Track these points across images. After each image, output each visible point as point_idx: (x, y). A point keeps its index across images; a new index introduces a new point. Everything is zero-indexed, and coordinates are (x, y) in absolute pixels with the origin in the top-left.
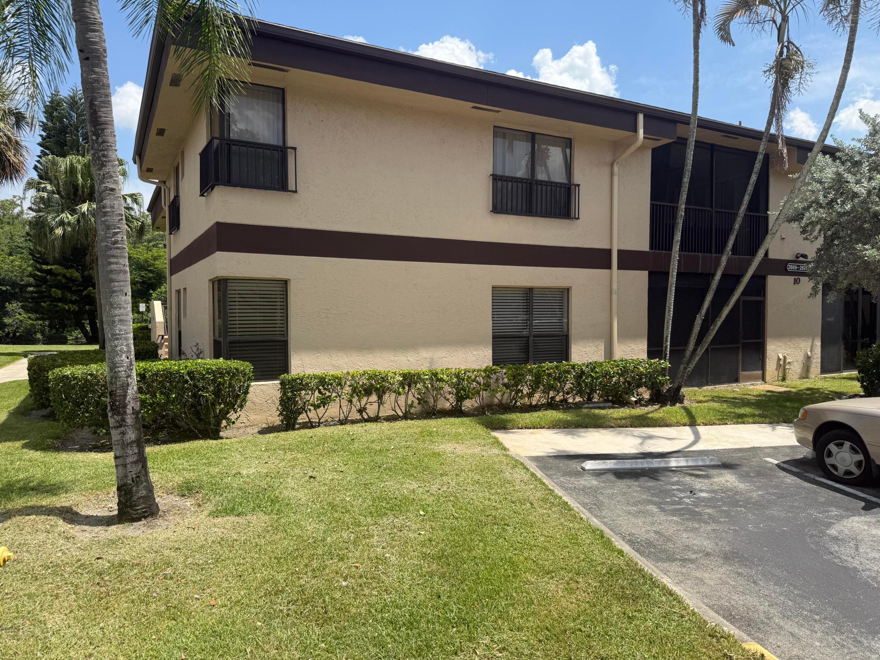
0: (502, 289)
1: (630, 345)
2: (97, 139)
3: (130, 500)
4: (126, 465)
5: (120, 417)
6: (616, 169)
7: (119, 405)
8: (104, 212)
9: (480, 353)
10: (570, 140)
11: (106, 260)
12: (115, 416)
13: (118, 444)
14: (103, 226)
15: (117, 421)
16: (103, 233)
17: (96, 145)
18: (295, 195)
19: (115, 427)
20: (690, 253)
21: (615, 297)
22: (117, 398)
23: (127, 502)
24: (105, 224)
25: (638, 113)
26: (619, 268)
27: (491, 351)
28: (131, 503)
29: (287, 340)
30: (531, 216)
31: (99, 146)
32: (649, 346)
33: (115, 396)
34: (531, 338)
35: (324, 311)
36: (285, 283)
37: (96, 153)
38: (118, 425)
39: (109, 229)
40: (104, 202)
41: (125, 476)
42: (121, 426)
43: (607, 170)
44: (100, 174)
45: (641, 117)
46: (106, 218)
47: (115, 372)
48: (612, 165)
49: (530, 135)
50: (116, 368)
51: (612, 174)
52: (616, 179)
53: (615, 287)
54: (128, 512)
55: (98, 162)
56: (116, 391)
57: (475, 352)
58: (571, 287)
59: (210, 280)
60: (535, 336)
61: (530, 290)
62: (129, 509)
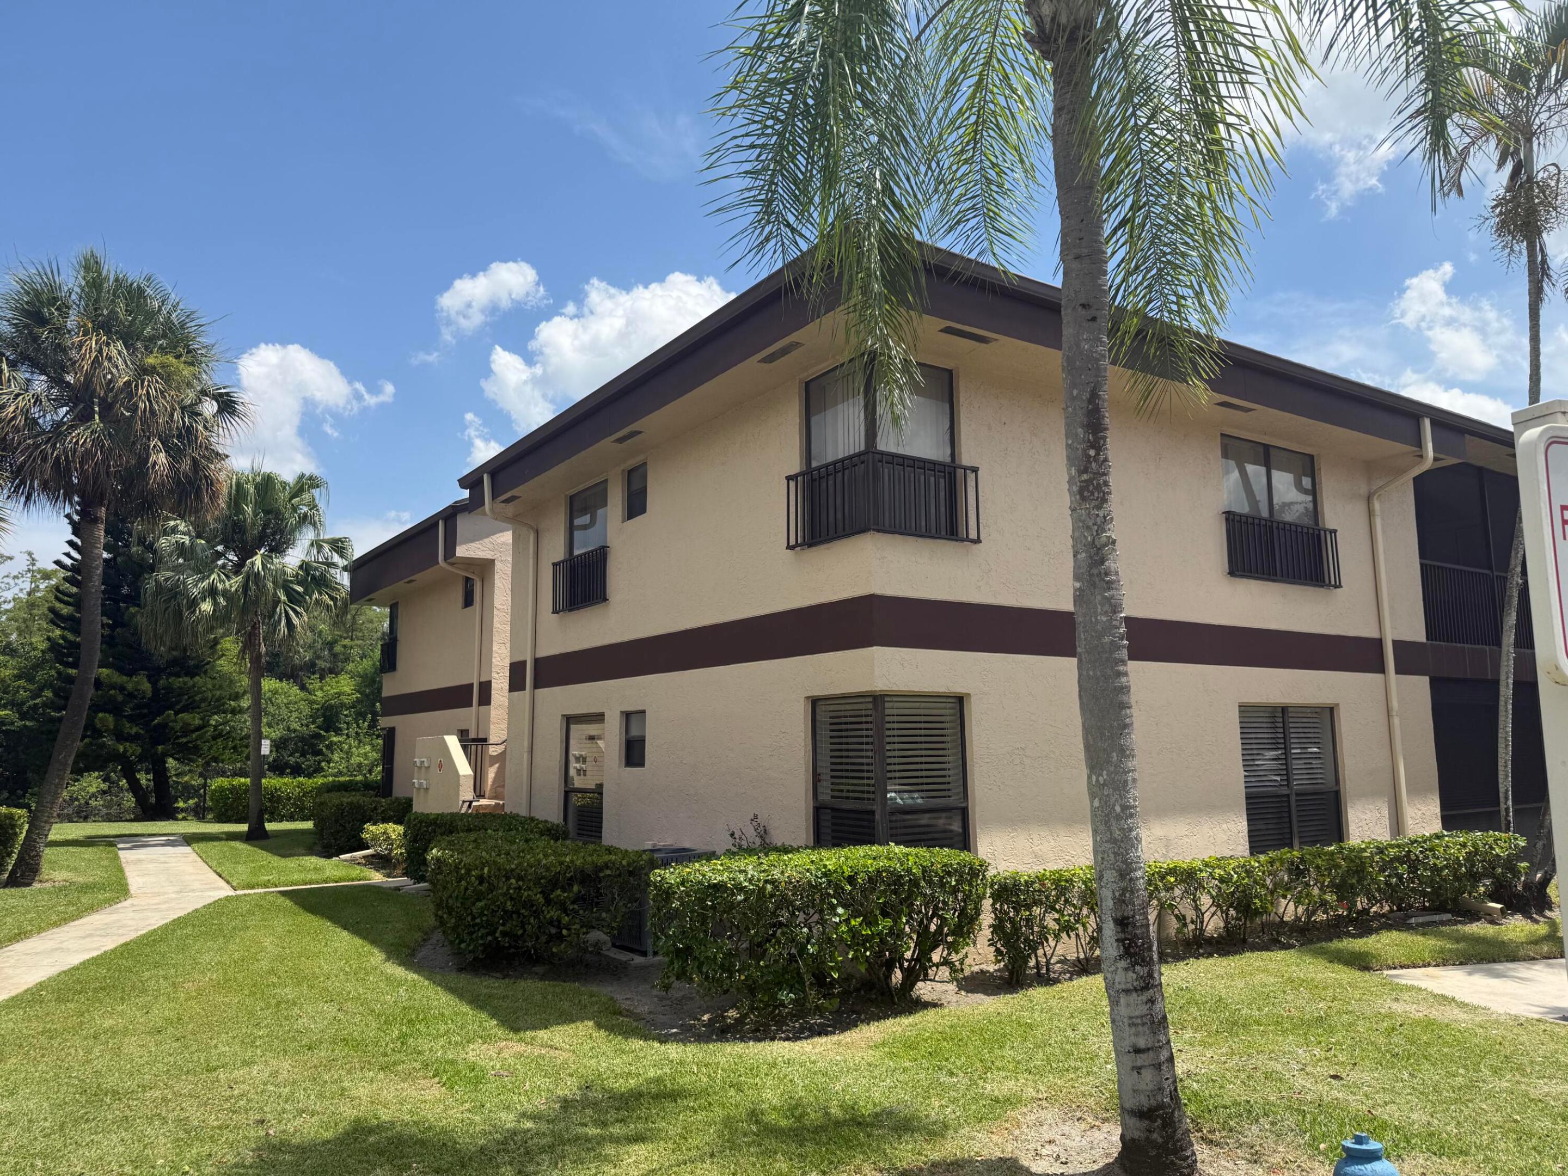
0: (1250, 709)
1: (1419, 806)
2: (1098, 454)
3: (1173, 1138)
4: (1160, 1065)
5: (1146, 970)
6: (1377, 505)
7: (1143, 944)
8: (1108, 582)
9: (1231, 825)
10: (1311, 457)
11: (1112, 668)
12: (1138, 968)
13: (1144, 1024)
14: (1107, 608)
15: (1142, 977)
16: (1104, 619)
17: (1094, 465)
18: (977, 546)
19: (1136, 990)
20: (1450, 644)
21: (1396, 721)
22: (1138, 932)
23: (1167, 1142)
24: (1111, 605)
25: (1423, 416)
26: (1397, 672)
27: (1245, 823)
28: (1174, 1144)
29: (967, 808)
30: (1273, 581)
31: (1100, 466)
32: (1443, 807)
33: (1135, 927)
34: (1293, 798)
35: (1017, 752)
36: (960, 700)
37: (1094, 478)
38: (1142, 984)
39: (1115, 612)
40: (1107, 563)
41: (1159, 1089)
42: (1146, 988)
43: (1361, 507)
44: (1097, 515)
45: (1427, 423)
46: (1111, 593)
47: (1131, 880)
48: (1369, 499)
49: (1261, 450)
50: (1131, 871)
51: (1371, 514)
52: (1378, 522)
53: (1395, 704)
54: (1172, 1163)
55: (1096, 495)
56: (1133, 917)
57: (1224, 826)
58: (1337, 705)
59: (807, 698)
60: (1297, 795)
61: (1284, 709)
62: (1172, 1158)
